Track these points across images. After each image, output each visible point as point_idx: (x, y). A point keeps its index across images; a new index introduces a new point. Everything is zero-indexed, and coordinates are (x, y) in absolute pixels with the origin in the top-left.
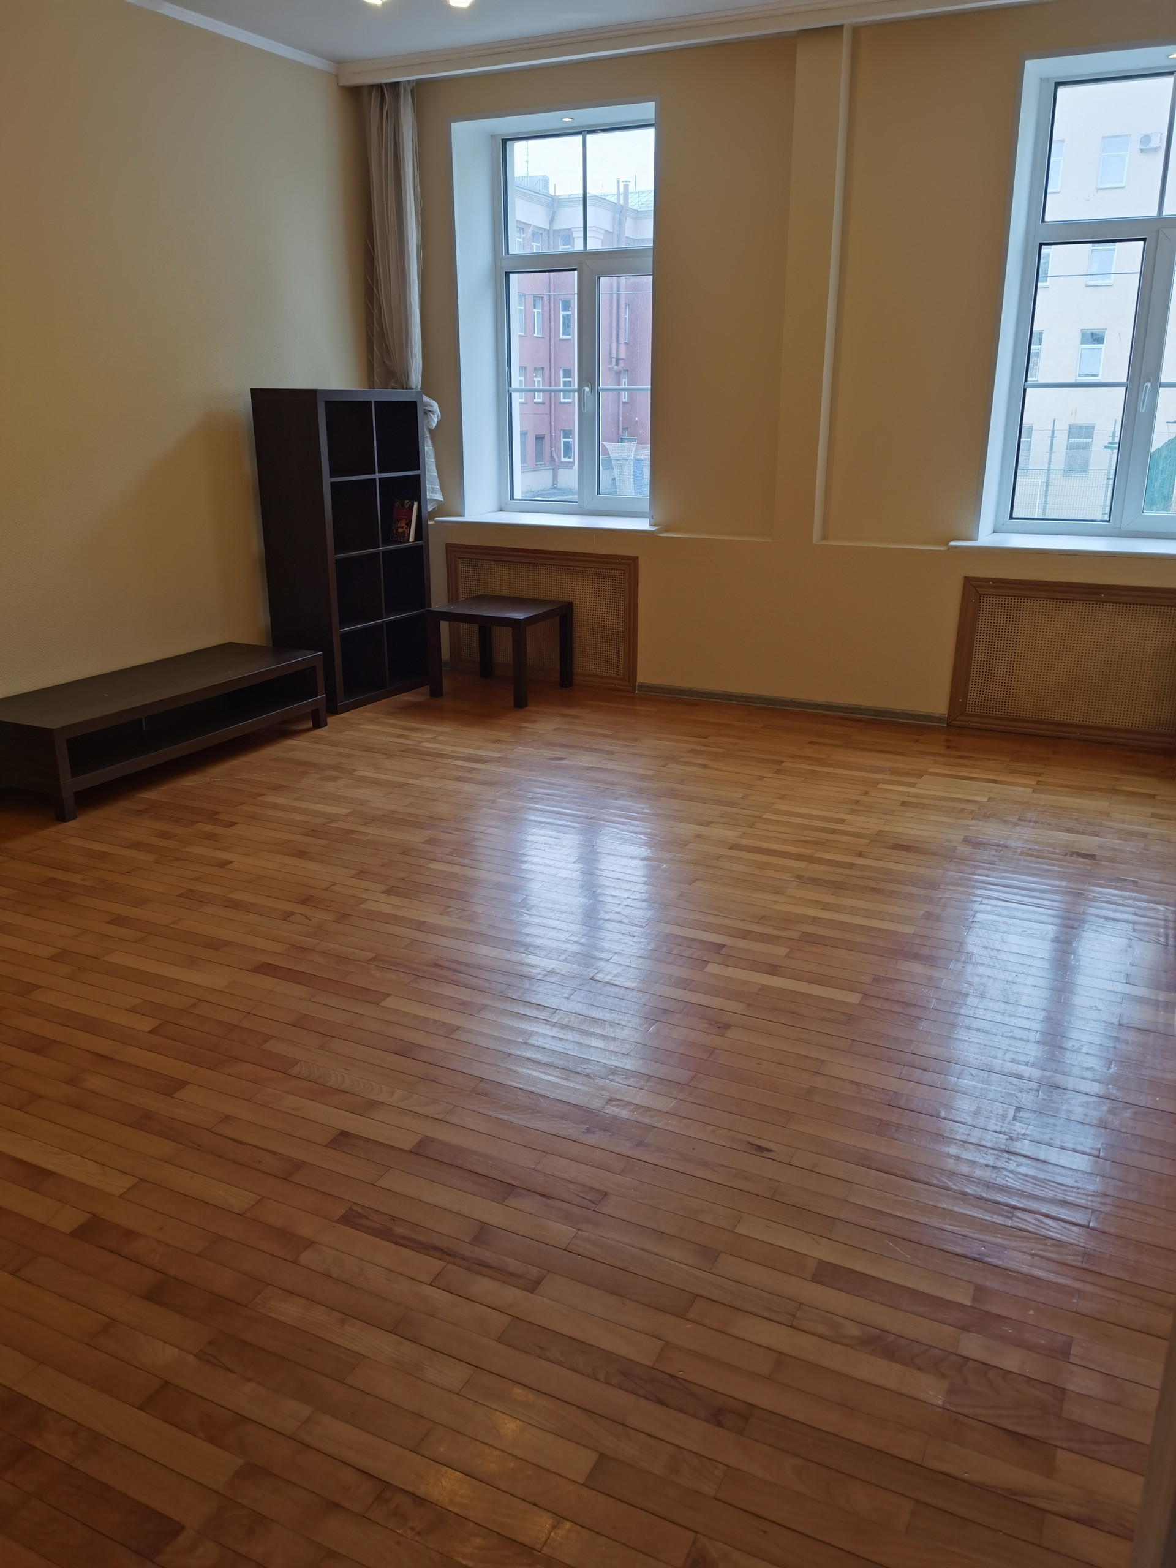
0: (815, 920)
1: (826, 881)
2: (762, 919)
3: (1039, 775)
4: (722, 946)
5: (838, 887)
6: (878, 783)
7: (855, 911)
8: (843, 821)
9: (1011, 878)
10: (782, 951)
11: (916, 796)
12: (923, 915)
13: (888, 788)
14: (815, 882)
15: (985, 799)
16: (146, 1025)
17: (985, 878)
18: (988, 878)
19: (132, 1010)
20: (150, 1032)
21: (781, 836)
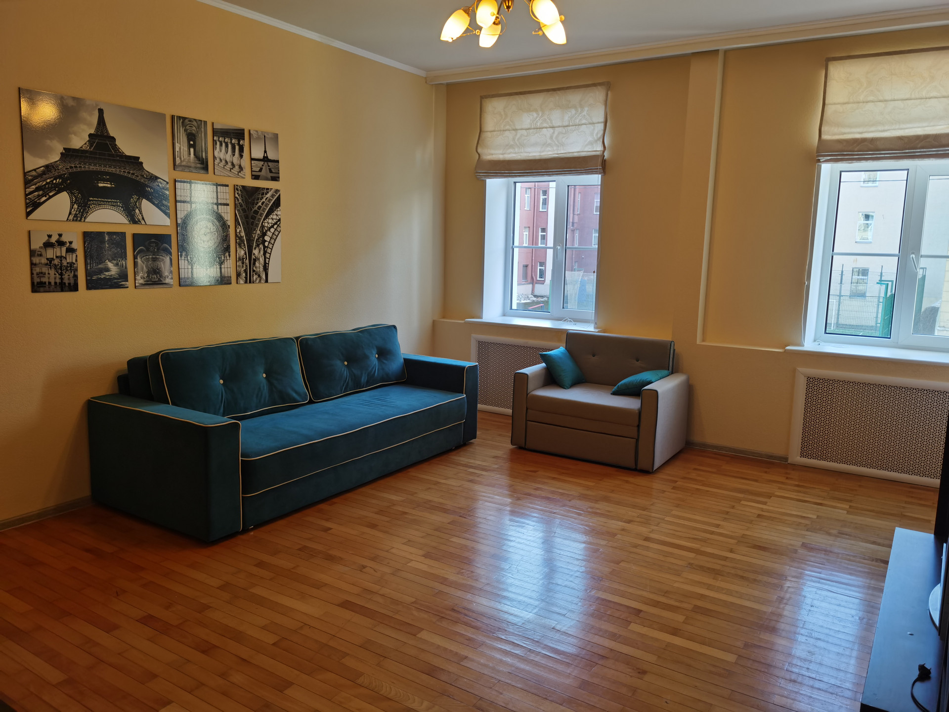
0: (702, 597)
1: (709, 568)
2: (666, 593)
3: (850, 501)
4: (640, 611)
5: (716, 573)
6: (741, 500)
7: (729, 592)
8: (718, 526)
9: (836, 575)
10: (681, 618)
11: (768, 511)
12: (777, 598)
13: (749, 504)
14: (703, 569)
15: (815, 517)
16: (270, 639)
17: (818, 574)
18: (820, 575)
19: (264, 628)
20: (274, 644)
21: (677, 533)
